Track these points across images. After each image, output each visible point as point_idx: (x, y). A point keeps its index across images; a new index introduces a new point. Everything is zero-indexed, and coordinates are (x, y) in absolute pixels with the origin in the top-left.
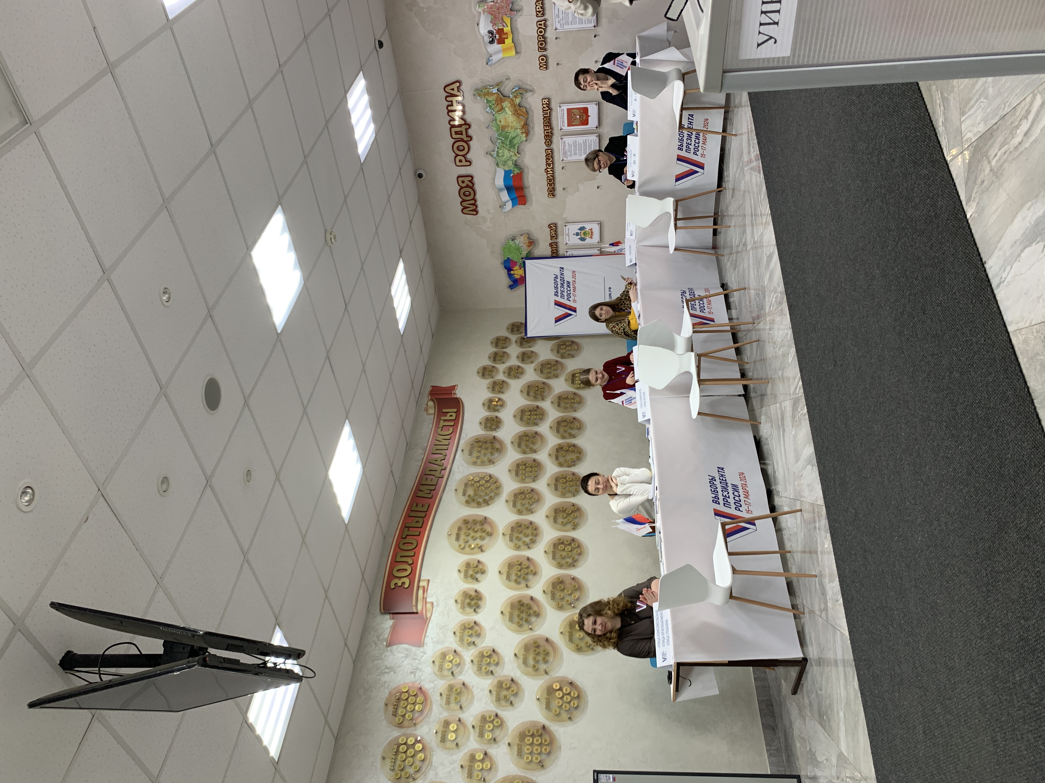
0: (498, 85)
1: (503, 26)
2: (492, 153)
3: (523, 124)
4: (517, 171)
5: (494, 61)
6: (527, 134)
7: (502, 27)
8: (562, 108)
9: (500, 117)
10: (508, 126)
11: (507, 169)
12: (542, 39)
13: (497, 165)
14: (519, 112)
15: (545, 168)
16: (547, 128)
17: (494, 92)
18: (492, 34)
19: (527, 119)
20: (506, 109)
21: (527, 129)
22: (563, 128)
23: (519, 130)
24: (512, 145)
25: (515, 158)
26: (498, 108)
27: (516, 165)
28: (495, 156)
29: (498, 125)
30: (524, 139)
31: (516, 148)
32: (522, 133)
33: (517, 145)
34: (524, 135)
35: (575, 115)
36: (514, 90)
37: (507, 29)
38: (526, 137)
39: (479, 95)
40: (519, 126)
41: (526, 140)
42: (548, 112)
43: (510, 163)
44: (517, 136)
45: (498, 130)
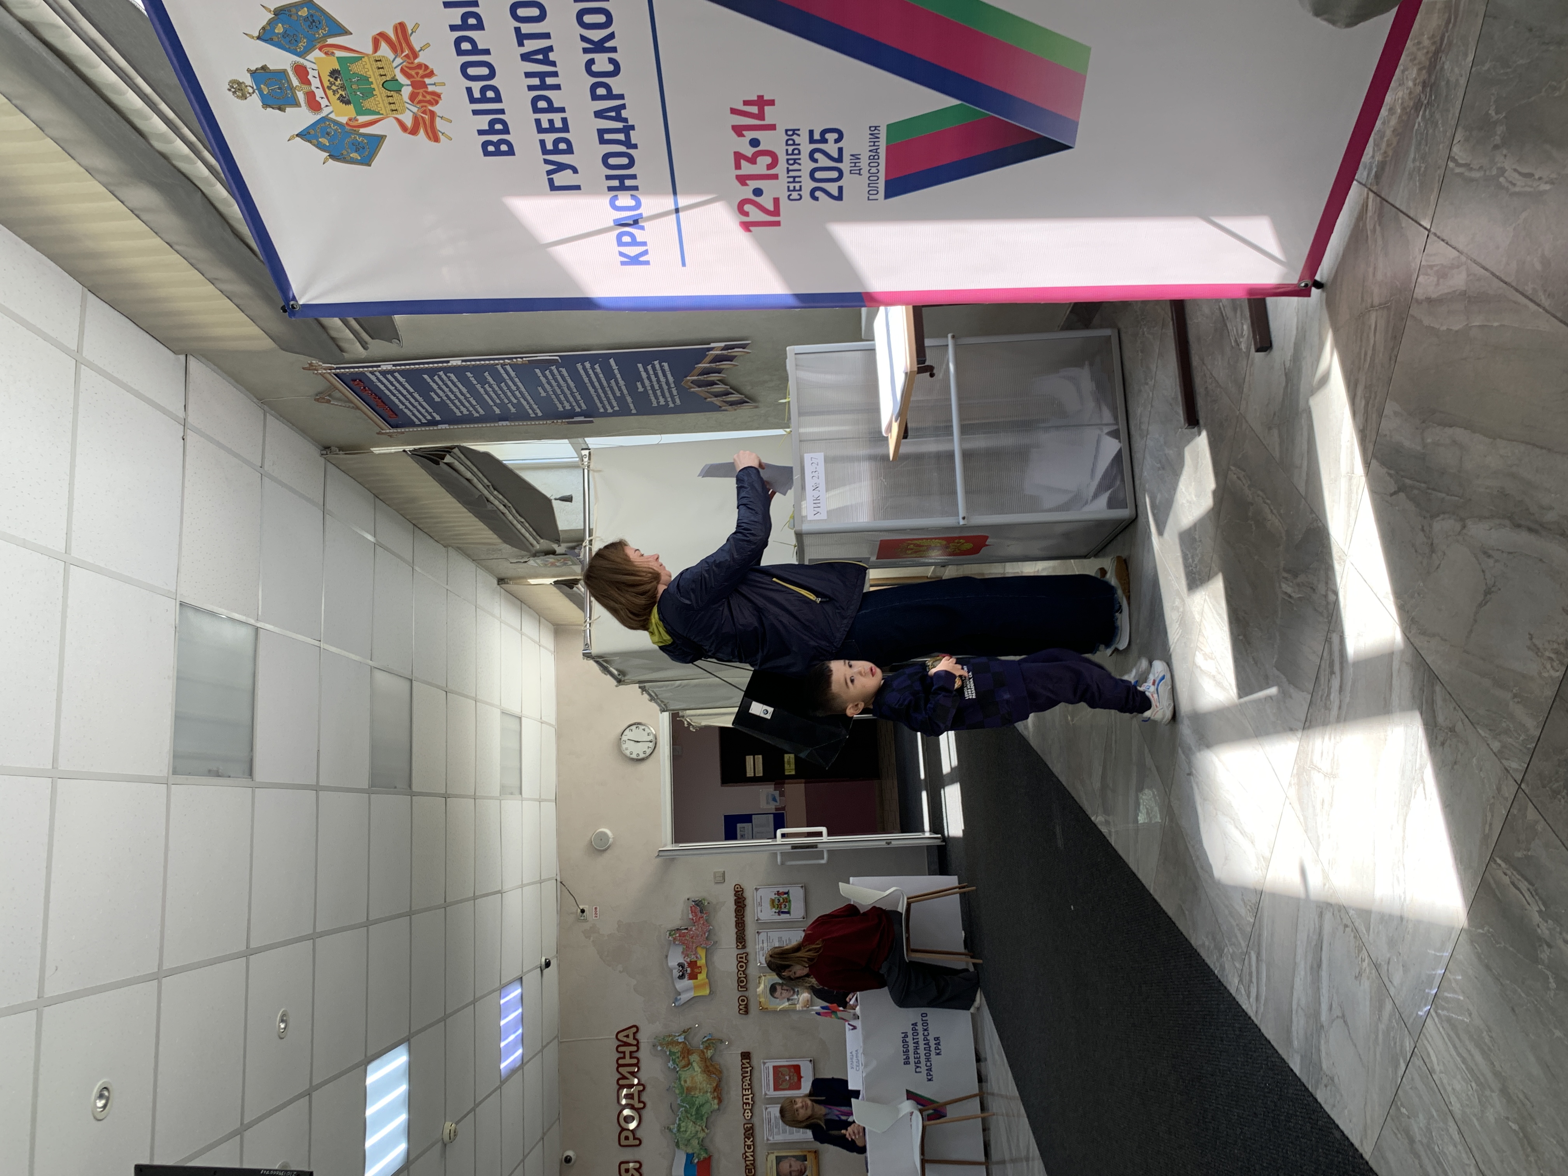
0: (684, 1032)
1: (697, 957)
2: (672, 1127)
3: (715, 1085)
4: (704, 1155)
5: (682, 1002)
6: (720, 1101)
7: (695, 959)
8: (767, 1065)
9: (685, 1075)
10: (695, 1088)
11: (690, 1151)
12: (742, 976)
13: (677, 1145)
14: (711, 1068)
15: (744, 1152)
16: (747, 1093)
17: (680, 1040)
18: (683, 967)
19: (720, 1081)
20: (695, 1064)
21: (718, 1092)
22: (768, 1093)
23: (709, 1094)
24: (699, 1116)
25: (701, 1135)
26: (683, 1063)
27: (702, 1144)
28: (675, 1130)
29: (682, 1086)
30: (716, 1107)
31: (705, 1120)
32: (714, 1098)
33: (706, 1116)
34: (716, 1101)
35: (784, 1075)
36: (706, 1039)
37: (702, 962)
38: (719, 1104)
39: (661, 1045)
40: (709, 1088)
41: (719, 1109)
42: (749, 1070)
43: (695, 1142)
44: (707, 1102)
45: (681, 1093)
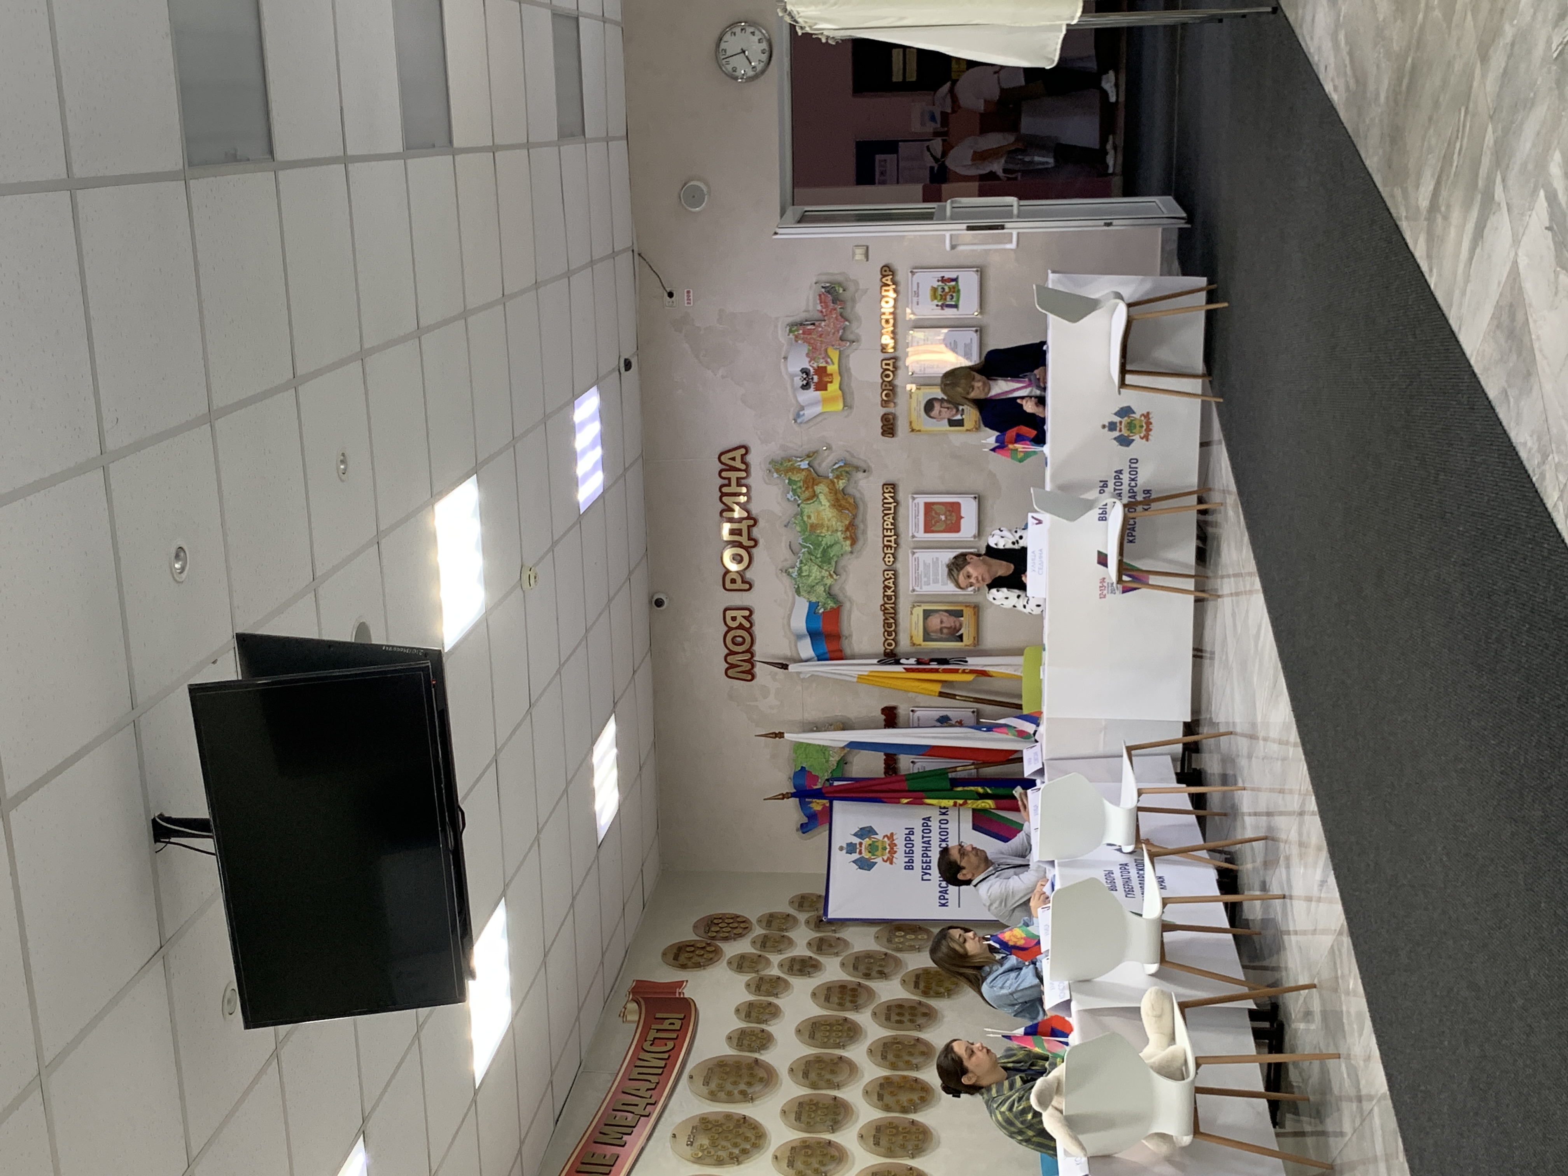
0: (808, 456)
1: (827, 362)
2: (791, 570)
3: (847, 522)
4: (831, 604)
5: (806, 418)
6: (854, 541)
7: (824, 365)
8: (916, 501)
9: (810, 509)
10: (822, 526)
11: (814, 600)
12: (888, 387)
13: (798, 592)
14: (843, 502)
15: (882, 602)
16: (889, 533)
17: (802, 467)
18: (807, 374)
19: (855, 517)
20: (822, 497)
21: (853, 532)
22: (916, 534)
23: (839, 533)
24: (826, 559)
25: (829, 581)
26: (807, 494)
27: (830, 594)
28: (795, 575)
29: (804, 522)
30: (848, 549)
31: (833, 563)
32: (845, 538)
33: (835, 559)
34: (848, 542)
35: (938, 514)
36: (837, 466)
37: (832, 368)
38: (852, 545)
39: (777, 471)
40: (840, 526)
41: (851, 552)
42: (892, 506)
43: (820, 589)
44: (836, 543)
45: (803, 531)
